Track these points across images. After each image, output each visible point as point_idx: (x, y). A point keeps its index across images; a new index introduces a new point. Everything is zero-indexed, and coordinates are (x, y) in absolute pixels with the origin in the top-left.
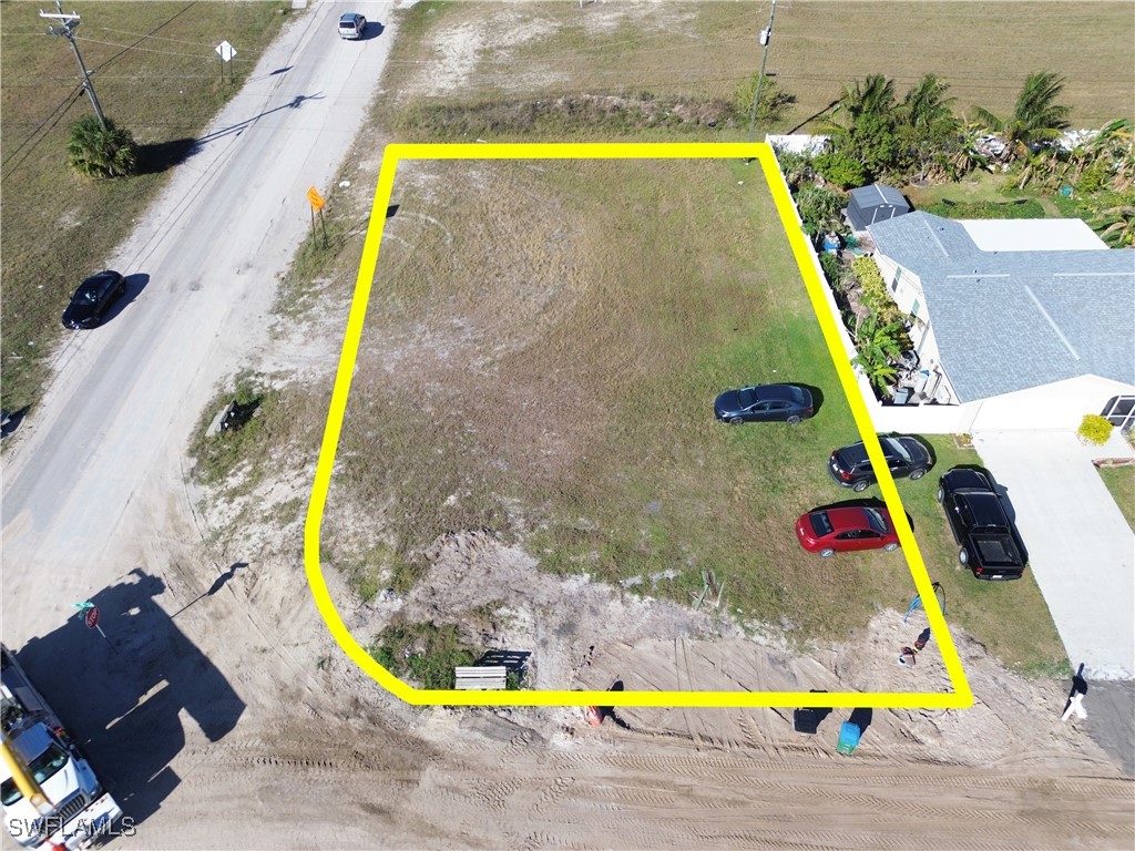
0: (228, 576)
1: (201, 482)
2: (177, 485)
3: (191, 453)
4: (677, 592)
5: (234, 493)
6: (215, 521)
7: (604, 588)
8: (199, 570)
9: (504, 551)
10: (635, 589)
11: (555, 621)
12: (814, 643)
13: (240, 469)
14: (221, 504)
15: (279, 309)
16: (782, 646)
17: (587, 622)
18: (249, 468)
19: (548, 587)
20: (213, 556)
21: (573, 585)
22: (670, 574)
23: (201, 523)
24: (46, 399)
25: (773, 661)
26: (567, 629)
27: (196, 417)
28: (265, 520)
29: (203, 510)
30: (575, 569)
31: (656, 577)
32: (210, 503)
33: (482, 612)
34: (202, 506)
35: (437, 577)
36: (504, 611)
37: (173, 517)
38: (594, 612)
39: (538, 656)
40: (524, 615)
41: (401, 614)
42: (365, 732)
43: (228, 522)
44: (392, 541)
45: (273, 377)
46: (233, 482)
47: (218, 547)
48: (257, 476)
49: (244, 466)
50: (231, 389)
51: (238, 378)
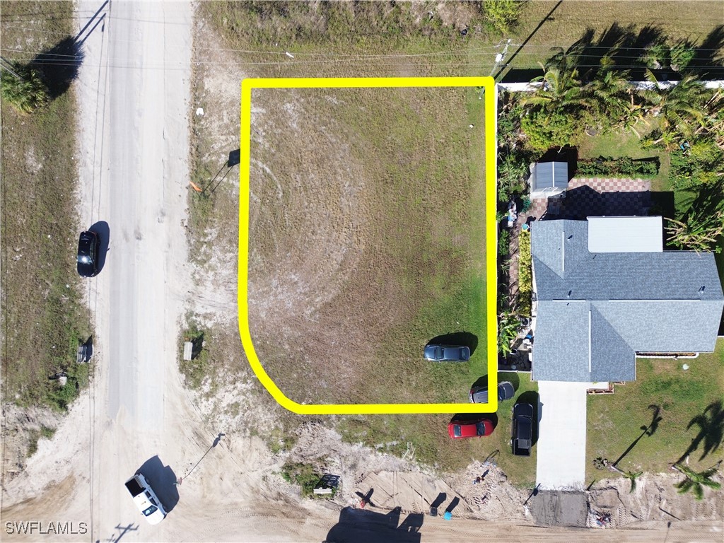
0: (218, 439)
1: (190, 388)
2: (180, 389)
3: (181, 371)
4: (397, 451)
6: (204, 411)
7: (368, 449)
8: (206, 436)
9: (327, 431)
10: (381, 450)
11: (349, 463)
12: (445, 474)
13: (206, 381)
14: (205, 403)
15: (193, 256)
16: (433, 475)
17: (361, 464)
18: (210, 381)
19: (346, 448)
20: (209, 429)
21: (357, 447)
22: (395, 443)
23: (198, 411)
25: (429, 481)
26: (353, 466)
27: (176, 348)
28: (226, 412)
29: (197, 404)
30: (356, 440)
31: (389, 444)
32: (199, 400)
33: (320, 459)
34: (196, 402)
35: (302, 442)
36: (329, 459)
37: (186, 408)
38: (364, 459)
39: (343, 478)
40: (337, 461)
41: (290, 458)
43: (210, 412)
44: (281, 426)
45: (205, 317)
47: (210, 425)
48: (215, 385)
49: (207, 379)
50: (186, 326)
51: (187, 318)
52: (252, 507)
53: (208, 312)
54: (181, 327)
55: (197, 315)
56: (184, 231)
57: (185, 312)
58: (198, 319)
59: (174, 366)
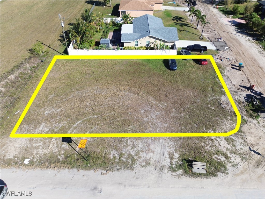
0: (254, 151)
1: (226, 169)
3: (216, 175)
5: (227, 157)
6: (238, 160)
11: (235, 93)
13: (217, 159)
14: (233, 159)
18: (216, 156)
20: (250, 157)
23: (241, 164)
25: (229, 71)
28: (234, 146)
29: (236, 165)
32: (233, 164)
37: (242, 173)
40: (236, 97)
43: (238, 156)
46: (223, 159)
47: (247, 156)
48: (219, 152)
50: (181, 171)
51: (174, 171)
53: (168, 156)
54: (182, 175)
55: (171, 163)
56: (110, 173)
57: (170, 172)
58: (174, 163)
59: (211, 181)
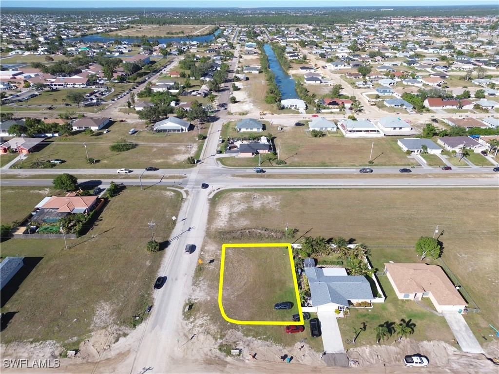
0: (193, 336)
1: (185, 320)
2: (181, 320)
3: (183, 315)
4: (266, 339)
5: (192, 322)
6: (190, 327)
7: (254, 339)
8: (188, 336)
9: (238, 333)
10: (259, 339)
11: (246, 344)
12: (286, 347)
14: (190, 325)
15: (193, 284)
16: (281, 348)
17: (251, 344)
19: (245, 338)
20: (190, 333)
21: (249, 338)
22: (265, 337)
23: (187, 327)
24: (155, 304)
25: (280, 350)
26: (248, 345)
27: (183, 308)
28: (198, 327)
30: (250, 336)
31: (262, 337)
33: (235, 342)
34: (187, 324)
35: (227, 337)
36: (238, 342)
37: (182, 326)
38: (252, 343)
39: (244, 349)
40: (241, 343)
41: (222, 343)
42: (218, 360)
44: (219, 331)
45: (195, 299)
46: (191, 320)
47: (191, 332)
48: (195, 319)
49: (192, 317)
50: (187, 302)
51: (188, 300)
52: (204, 361)
55: (192, 299)
56: (192, 278)
57: (188, 298)
59: (181, 313)
